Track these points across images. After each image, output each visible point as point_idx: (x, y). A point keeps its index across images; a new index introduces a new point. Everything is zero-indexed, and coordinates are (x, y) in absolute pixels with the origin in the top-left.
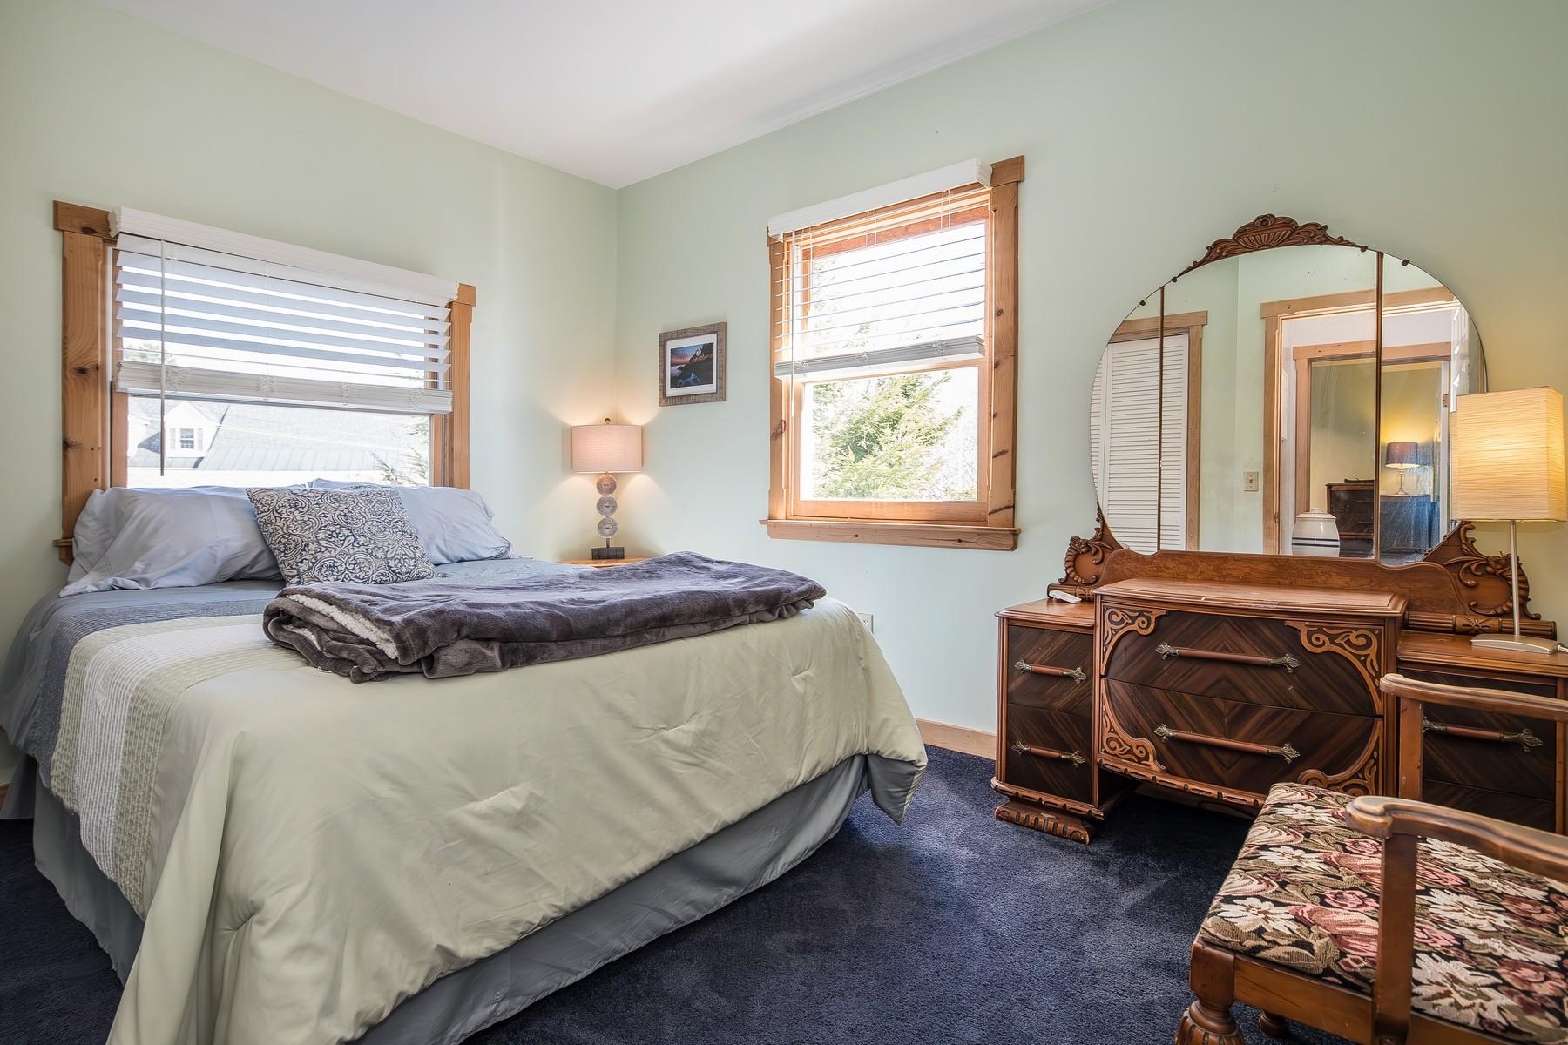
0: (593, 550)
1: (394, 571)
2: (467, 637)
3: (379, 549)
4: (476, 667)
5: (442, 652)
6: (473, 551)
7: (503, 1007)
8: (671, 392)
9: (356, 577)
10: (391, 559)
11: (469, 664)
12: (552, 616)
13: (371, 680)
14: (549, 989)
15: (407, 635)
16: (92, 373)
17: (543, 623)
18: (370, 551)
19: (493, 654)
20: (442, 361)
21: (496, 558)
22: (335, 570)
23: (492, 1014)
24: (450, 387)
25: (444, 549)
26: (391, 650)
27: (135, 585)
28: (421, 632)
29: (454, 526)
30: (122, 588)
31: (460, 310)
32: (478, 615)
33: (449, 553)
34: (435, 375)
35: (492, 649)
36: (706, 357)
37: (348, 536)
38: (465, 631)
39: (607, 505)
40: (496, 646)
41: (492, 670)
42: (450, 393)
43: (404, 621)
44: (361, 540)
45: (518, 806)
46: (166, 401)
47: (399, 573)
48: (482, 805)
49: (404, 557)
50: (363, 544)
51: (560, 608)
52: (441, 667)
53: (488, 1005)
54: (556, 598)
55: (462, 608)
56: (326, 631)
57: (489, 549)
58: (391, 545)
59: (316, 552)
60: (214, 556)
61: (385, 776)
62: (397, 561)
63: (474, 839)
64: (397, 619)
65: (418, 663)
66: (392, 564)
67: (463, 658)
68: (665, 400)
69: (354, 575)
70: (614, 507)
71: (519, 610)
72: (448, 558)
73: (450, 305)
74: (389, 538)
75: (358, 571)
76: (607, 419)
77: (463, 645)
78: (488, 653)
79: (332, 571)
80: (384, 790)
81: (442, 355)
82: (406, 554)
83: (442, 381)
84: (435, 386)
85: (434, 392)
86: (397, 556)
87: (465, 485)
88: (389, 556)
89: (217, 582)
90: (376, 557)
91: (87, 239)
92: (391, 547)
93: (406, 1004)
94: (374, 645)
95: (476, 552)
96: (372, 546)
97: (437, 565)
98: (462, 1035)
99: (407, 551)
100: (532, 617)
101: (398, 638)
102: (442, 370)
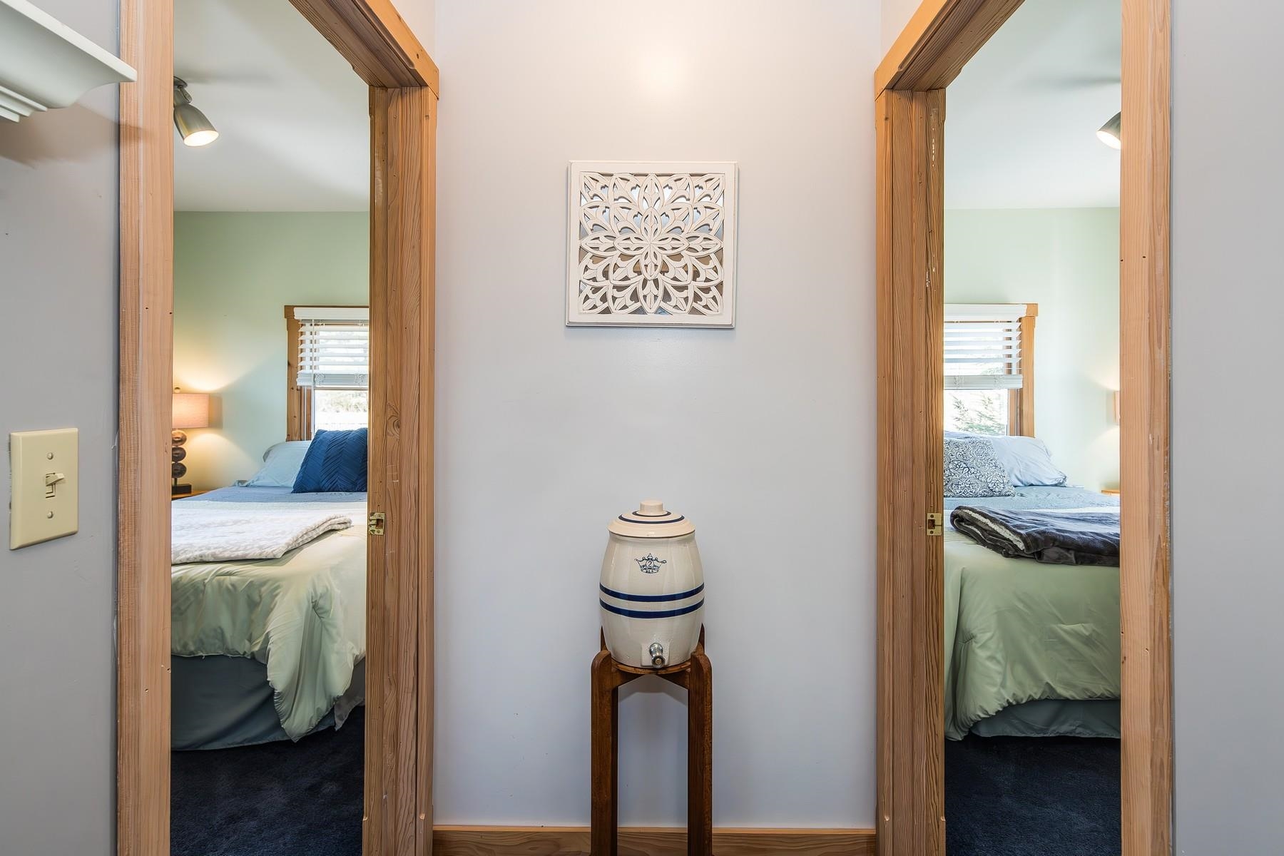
1: (992, 490)
2: (1057, 546)
3: (983, 476)
4: (1062, 561)
5: (1046, 551)
6: (1037, 478)
7: (1079, 730)
10: (990, 483)
11: (1059, 559)
12: (1104, 542)
13: (1012, 557)
14: (1106, 735)
15: (1029, 541)
17: (1099, 545)
18: (978, 477)
19: (1072, 556)
20: (1014, 356)
21: (1056, 485)
22: (960, 487)
23: (1073, 731)
24: (1020, 372)
25: (1019, 477)
26: (1021, 546)
28: (1035, 540)
29: (1025, 462)
31: (1027, 324)
32: (1063, 536)
33: (1023, 480)
34: (1010, 365)
35: (1071, 554)
37: (965, 468)
38: (1057, 543)
40: (1072, 552)
41: (1070, 563)
42: (1021, 376)
43: (1026, 533)
44: (972, 470)
45: (1087, 634)
47: (994, 491)
48: (1067, 627)
49: (997, 482)
50: (974, 473)
51: (1109, 538)
52: (1045, 558)
53: (1071, 725)
54: (1107, 531)
55: (1054, 531)
56: (986, 530)
57: (1051, 479)
58: (991, 476)
61: (1021, 600)
62: (993, 484)
63: (1064, 642)
64: (1022, 532)
65: (1033, 554)
67: (1056, 556)
69: (969, 491)
71: (1084, 536)
72: (1022, 483)
73: (1020, 320)
74: (987, 470)
77: (1056, 549)
78: (1069, 555)
79: (958, 487)
80: (1021, 606)
81: (1015, 352)
83: (1015, 369)
84: (1010, 372)
85: (1010, 376)
87: (1031, 435)
88: (988, 481)
90: (981, 481)
93: (1032, 702)
94: (1012, 542)
95: (1039, 479)
96: (978, 474)
97: (1015, 487)
98: (1058, 733)
99: (999, 478)
100: (1093, 541)
101: (1024, 541)
102: (1015, 361)
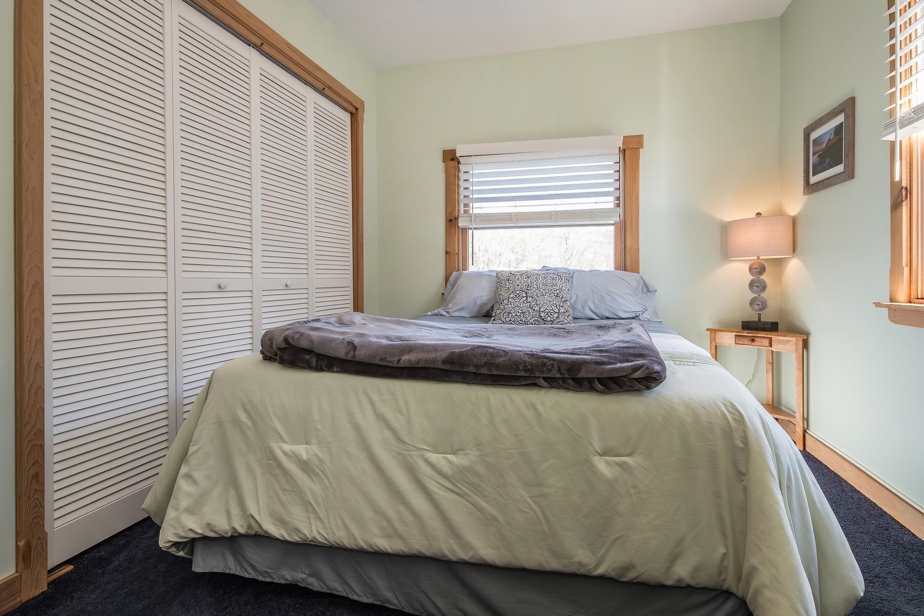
0: (742, 322)
1: (543, 319)
3: (537, 305)
6: (614, 312)
8: (813, 180)
9: (521, 320)
10: (542, 312)
16: (454, 221)
18: (532, 306)
22: (510, 315)
25: (594, 310)
27: (445, 314)
29: (601, 295)
30: (441, 315)
31: (630, 153)
33: (597, 312)
36: (838, 137)
39: (757, 286)
44: (530, 299)
46: (475, 231)
47: (546, 321)
48: (289, 448)
49: (551, 311)
50: (529, 302)
57: (628, 312)
59: (506, 304)
60: (476, 303)
62: (546, 313)
66: (542, 314)
68: (810, 188)
69: (520, 319)
70: (763, 287)
72: (597, 316)
73: (623, 151)
74: (546, 299)
75: (522, 317)
76: (759, 214)
79: (509, 315)
82: (553, 310)
86: (546, 311)
88: (542, 310)
89: (478, 317)
90: (534, 310)
91: (452, 162)
92: (544, 304)
95: (617, 314)
96: (533, 303)
